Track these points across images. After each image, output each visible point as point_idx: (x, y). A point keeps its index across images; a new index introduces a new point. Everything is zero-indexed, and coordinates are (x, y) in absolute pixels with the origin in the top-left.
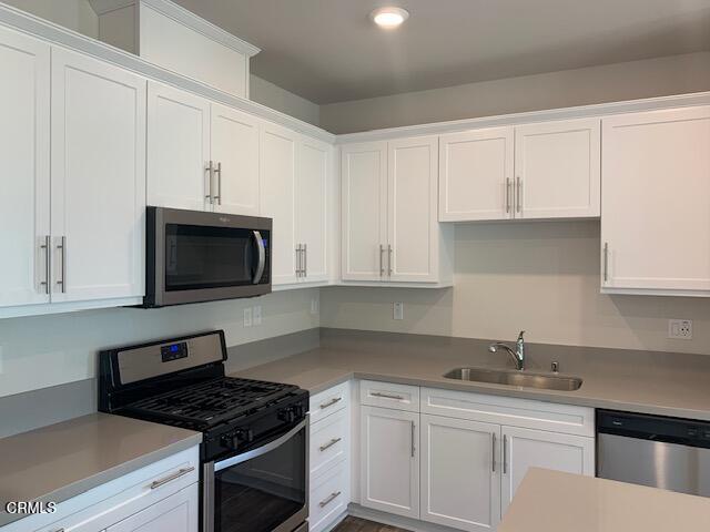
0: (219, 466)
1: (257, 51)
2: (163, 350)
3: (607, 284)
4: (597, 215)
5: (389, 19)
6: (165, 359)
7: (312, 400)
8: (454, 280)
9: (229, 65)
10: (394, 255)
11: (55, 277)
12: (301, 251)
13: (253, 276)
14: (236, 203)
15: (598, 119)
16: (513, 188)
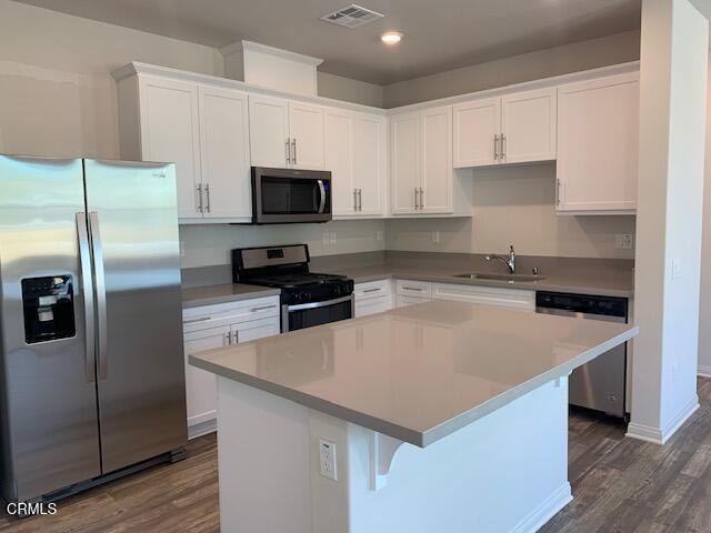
0: (292, 308)
1: (321, 61)
2: (268, 252)
3: (560, 208)
4: (553, 158)
5: (391, 38)
6: (269, 257)
7: (355, 286)
8: (471, 211)
9: (301, 74)
10: (425, 195)
11: (205, 205)
12: (357, 194)
13: (319, 207)
14: (307, 162)
15: (554, 88)
16: (500, 141)
